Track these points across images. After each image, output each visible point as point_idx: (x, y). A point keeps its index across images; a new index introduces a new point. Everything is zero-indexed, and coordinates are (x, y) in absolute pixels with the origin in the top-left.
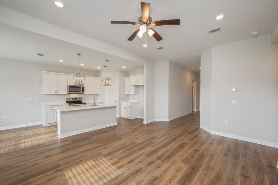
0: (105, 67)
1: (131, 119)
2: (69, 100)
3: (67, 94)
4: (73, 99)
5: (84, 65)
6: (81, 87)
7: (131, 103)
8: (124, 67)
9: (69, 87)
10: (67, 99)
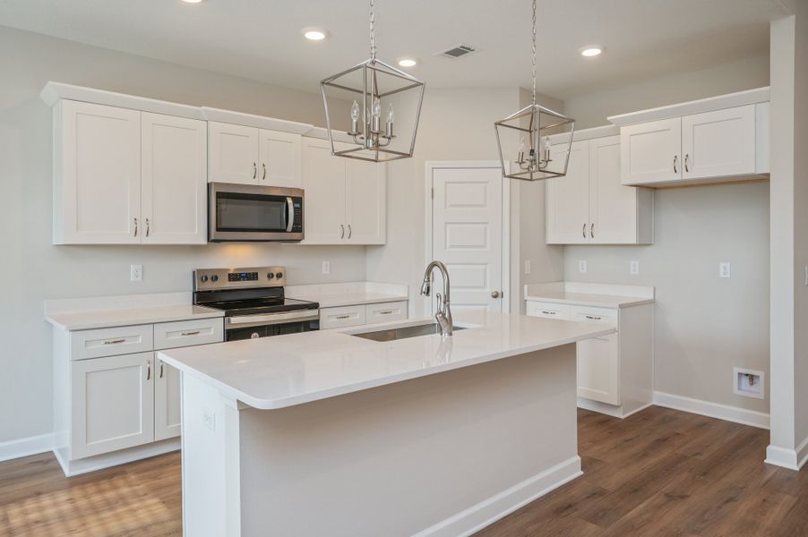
0: (457, 53)
1: (620, 415)
2: (210, 286)
3: (204, 242)
4: (234, 277)
5: (328, 35)
6: (282, 199)
7: (622, 307)
8: (592, 52)
9: (220, 195)
10: (201, 275)
